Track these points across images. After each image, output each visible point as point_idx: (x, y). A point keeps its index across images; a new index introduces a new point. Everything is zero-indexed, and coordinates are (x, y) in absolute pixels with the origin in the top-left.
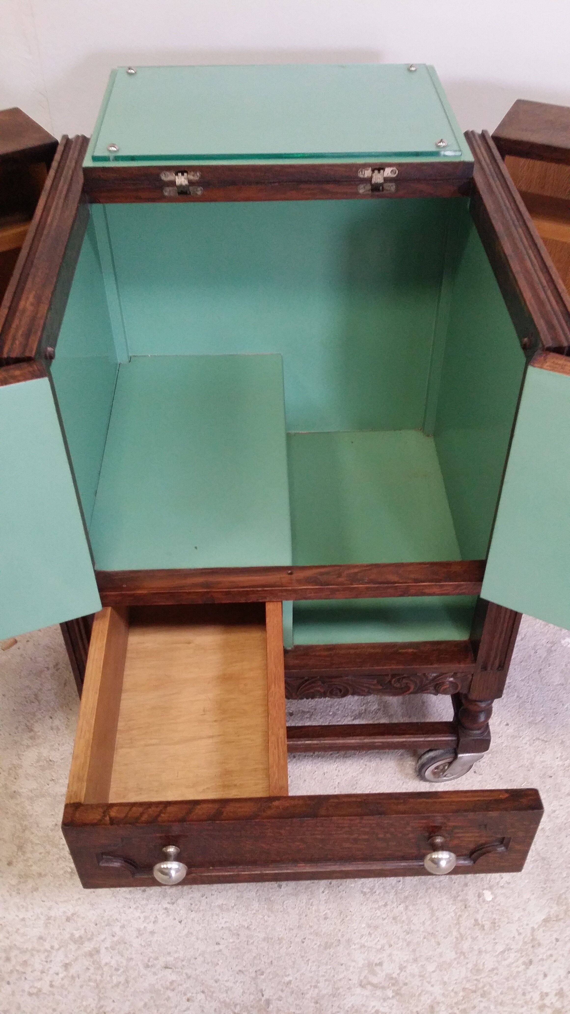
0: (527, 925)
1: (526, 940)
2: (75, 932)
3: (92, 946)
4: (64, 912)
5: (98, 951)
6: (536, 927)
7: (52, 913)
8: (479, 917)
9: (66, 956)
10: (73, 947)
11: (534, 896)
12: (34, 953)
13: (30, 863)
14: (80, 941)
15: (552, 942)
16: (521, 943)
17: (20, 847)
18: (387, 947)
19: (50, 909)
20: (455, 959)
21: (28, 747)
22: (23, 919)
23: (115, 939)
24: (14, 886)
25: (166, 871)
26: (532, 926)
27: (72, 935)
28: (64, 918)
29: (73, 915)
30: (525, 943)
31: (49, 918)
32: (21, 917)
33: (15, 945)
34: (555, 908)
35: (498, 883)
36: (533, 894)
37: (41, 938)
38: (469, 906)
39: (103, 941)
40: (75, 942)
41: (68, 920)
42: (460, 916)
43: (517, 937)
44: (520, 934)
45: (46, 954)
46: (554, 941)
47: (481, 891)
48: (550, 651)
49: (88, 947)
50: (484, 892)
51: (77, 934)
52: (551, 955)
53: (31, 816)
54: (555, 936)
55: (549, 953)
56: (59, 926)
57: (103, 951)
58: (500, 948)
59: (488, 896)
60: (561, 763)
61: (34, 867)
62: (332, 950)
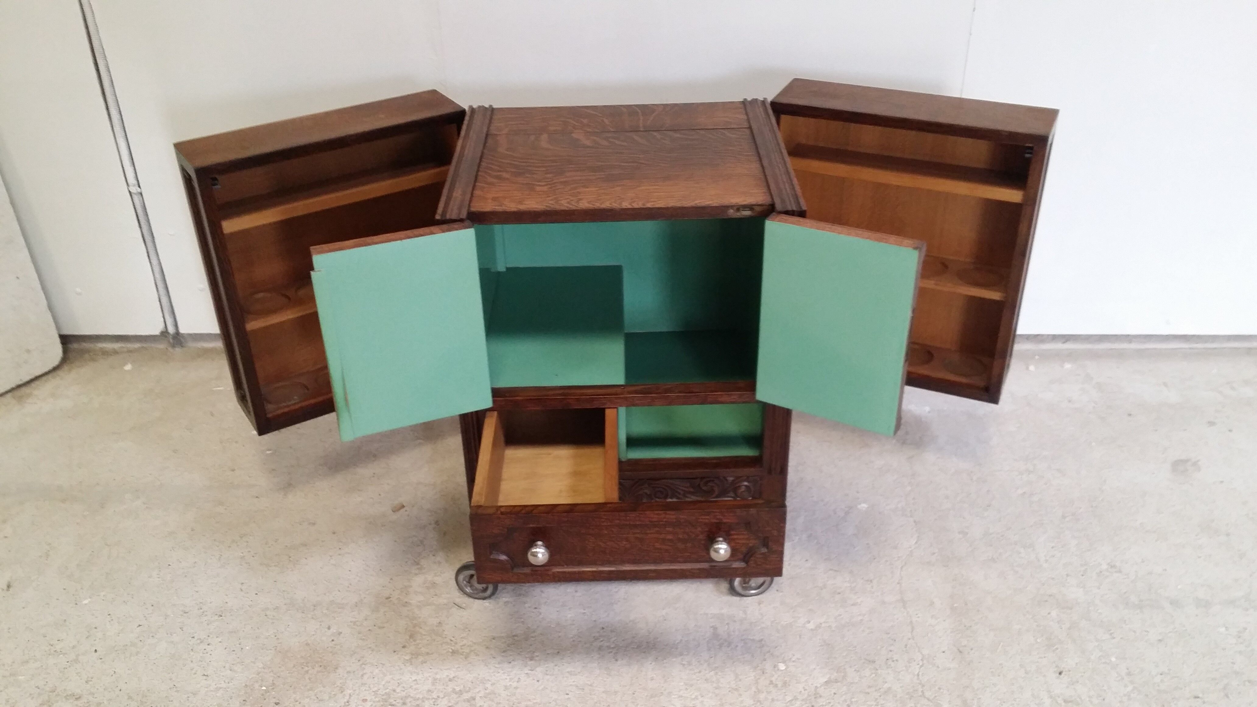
0: (812, 684)
1: (810, 694)
2: (456, 687)
3: (469, 696)
4: (448, 676)
5: (474, 699)
6: (819, 686)
7: (438, 676)
8: (773, 679)
9: (449, 702)
10: (455, 696)
11: (818, 667)
12: (425, 700)
13: (420, 646)
14: (460, 693)
15: (831, 695)
16: (806, 695)
17: (411, 636)
18: (699, 697)
19: (436, 674)
20: (753, 705)
21: (416, 574)
22: (416, 680)
23: (487, 691)
24: (407, 660)
25: (536, 554)
26: (816, 685)
27: (454, 689)
28: (447, 679)
29: (454, 677)
30: (809, 696)
31: (435, 679)
32: (414, 679)
33: (410, 695)
34: (835, 674)
35: (791, 659)
36: (818, 666)
37: (429, 691)
38: (767, 673)
39: (479, 692)
40: (456, 693)
41: (450, 680)
42: (759, 679)
43: (803, 692)
44: (805, 690)
45: (434, 700)
46: (833, 694)
47: (776, 664)
48: (847, 513)
49: (466, 696)
50: (779, 664)
51: (458, 689)
52: (830, 703)
53: (420, 618)
54: (834, 691)
55: (827, 701)
56: (444, 684)
57: (478, 698)
58: (789, 698)
59: (782, 667)
60: (849, 585)
61: (422, 649)
62: (656, 699)
